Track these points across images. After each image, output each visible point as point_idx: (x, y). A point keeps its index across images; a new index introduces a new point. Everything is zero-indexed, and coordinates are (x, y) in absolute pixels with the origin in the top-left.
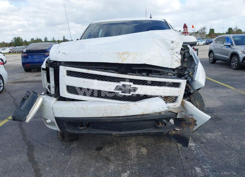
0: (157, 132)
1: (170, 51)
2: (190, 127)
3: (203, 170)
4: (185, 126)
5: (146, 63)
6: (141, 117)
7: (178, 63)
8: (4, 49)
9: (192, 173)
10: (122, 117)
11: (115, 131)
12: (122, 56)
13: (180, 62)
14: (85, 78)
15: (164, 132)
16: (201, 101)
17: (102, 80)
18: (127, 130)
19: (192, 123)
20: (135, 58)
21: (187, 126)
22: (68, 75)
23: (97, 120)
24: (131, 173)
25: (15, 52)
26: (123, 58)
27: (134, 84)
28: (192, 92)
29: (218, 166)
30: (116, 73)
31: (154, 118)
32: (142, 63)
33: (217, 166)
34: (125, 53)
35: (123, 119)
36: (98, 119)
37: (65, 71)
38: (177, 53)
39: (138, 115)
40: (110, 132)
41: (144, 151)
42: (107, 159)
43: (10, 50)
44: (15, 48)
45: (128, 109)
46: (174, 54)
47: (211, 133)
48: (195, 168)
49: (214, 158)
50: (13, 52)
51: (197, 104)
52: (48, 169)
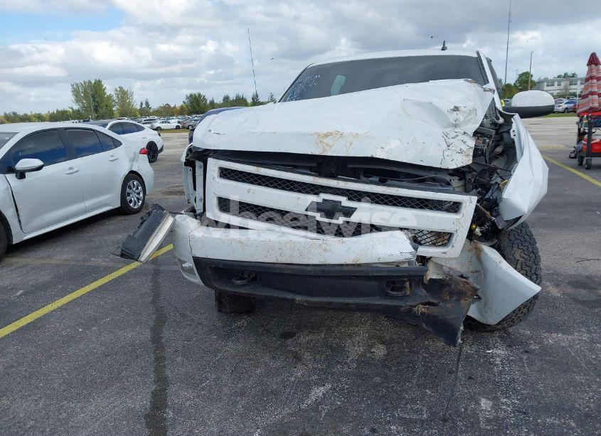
0: (387, 305)
1: (448, 130)
2: (462, 301)
3: (496, 406)
4: (448, 298)
5: (374, 156)
6: (352, 269)
7: (465, 158)
8: (168, 119)
9: (466, 409)
10: (313, 265)
11: (299, 293)
12: (325, 141)
13: (472, 154)
14: (252, 183)
15: (401, 306)
16: (530, 249)
17: (283, 189)
18: (324, 295)
19: (466, 294)
20: (351, 144)
21: (454, 299)
22: (221, 176)
23: (265, 268)
24: (334, 389)
25: (188, 128)
26: (324, 145)
27: (350, 199)
28: (500, 228)
29: (539, 403)
30: (312, 175)
31: (379, 274)
32: (365, 156)
33: (536, 404)
34: (331, 134)
35: (314, 271)
36: (267, 265)
37: (217, 169)
38: (465, 133)
39: (347, 265)
40: (290, 296)
41: (380, 351)
42: (295, 357)
43: (179, 122)
44: (189, 118)
45: (325, 250)
46: (458, 135)
47: (564, 334)
48: (480, 400)
49: (540, 387)
50: (183, 128)
51: (517, 257)
52: (179, 359)
